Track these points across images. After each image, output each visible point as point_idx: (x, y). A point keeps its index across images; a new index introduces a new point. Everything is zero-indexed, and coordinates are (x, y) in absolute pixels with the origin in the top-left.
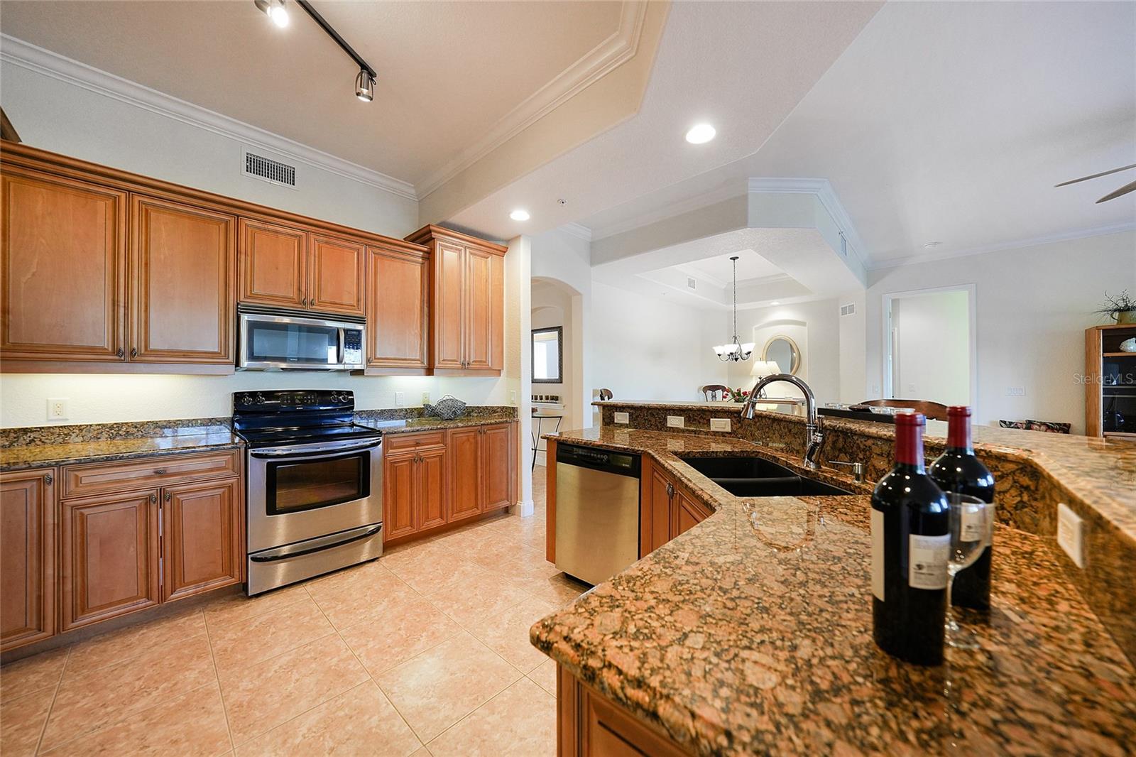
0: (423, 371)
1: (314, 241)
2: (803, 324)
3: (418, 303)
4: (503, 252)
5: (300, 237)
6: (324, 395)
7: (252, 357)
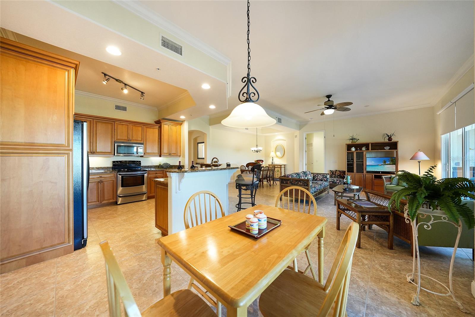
0: (159, 156)
1: (131, 126)
2: (285, 140)
3: (157, 139)
4: (181, 124)
5: (128, 125)
6: (134, 162)
7: (117, 153)
